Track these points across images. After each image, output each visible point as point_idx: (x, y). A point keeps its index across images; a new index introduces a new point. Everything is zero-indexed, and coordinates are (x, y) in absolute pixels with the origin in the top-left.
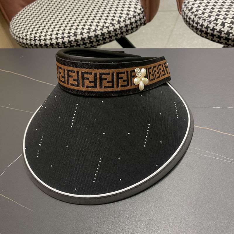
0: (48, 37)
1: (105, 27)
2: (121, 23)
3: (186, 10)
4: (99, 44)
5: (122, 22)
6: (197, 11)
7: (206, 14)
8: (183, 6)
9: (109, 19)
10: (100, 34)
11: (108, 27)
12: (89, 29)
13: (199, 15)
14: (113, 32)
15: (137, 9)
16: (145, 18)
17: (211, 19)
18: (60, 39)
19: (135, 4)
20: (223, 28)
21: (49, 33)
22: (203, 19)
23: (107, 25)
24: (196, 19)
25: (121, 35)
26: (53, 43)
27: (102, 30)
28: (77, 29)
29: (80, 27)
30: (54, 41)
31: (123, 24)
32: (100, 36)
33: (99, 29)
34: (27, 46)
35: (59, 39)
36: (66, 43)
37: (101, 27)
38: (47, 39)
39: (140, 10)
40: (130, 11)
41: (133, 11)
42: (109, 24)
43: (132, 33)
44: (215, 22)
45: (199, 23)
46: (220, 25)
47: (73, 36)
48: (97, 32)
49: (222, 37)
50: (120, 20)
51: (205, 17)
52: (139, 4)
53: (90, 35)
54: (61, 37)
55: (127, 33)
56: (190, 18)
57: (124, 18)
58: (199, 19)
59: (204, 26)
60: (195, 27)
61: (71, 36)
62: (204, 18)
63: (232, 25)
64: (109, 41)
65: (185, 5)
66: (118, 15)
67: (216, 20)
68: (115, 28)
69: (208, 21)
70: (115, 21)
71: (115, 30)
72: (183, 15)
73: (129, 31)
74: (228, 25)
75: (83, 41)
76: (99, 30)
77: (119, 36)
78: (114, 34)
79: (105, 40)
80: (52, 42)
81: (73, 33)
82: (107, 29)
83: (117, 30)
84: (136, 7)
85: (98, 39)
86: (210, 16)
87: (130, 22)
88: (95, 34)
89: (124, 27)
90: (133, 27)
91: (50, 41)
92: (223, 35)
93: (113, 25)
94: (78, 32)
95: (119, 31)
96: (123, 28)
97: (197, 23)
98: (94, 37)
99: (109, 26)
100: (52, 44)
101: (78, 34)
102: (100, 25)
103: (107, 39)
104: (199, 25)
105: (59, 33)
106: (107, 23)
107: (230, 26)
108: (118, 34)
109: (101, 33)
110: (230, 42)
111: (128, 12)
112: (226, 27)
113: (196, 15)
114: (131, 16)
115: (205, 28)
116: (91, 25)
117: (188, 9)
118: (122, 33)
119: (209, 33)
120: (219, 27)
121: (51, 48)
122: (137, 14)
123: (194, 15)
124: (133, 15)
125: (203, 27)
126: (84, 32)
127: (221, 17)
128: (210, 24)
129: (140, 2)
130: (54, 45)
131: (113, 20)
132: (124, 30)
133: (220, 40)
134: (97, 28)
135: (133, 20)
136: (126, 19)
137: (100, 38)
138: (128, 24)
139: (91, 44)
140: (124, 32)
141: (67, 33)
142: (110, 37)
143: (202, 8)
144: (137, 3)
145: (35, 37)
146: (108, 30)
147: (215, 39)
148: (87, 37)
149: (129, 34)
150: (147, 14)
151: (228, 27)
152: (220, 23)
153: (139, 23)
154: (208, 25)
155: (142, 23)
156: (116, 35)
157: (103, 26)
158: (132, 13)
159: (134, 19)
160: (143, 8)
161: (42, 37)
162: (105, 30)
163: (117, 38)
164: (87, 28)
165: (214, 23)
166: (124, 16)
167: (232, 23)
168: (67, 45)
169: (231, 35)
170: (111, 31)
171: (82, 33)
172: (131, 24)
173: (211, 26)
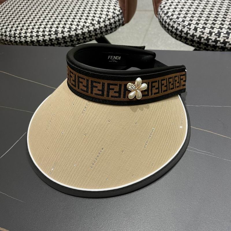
0: (29, 35)
1: (85, 27)
2: (101, 24)
3: (162, 14)
4: (80, 42)
5: (102, 23)
6: (172, 15)
7: (180, 18)
8: (159, 10)
9: (89, 19)
10: (81, 33)
11: (88, 27)
12: (70, 28)
13: (174, 19)
14: (93, 31)
15: (116, 10)
16: (123, 19)
17: (185, 24)
19: (114, 6)
20: (196, 32)
21: (29, 31)
22: (178, 24)
23: (87, 25)
24: (171, 23)
25: (101, 35)
27: (83, 30)
28: (57, 27)
29: (61, 26)
30: (34, 38)
31: (102, 25)
32: (81, 35)
33: (79, 28)
34: (6, 42)
35: (40, 37)
36: (47, 41)
37: (82, 26)
38: (27, 36)
39: (119, 11)
40: (110, 12)
41: (112, 12)
42: (89, 23)
43: (111, 33)
44: (188, 26)
45: (174, 27)
46: (193, 30)
47: (54, 35)
48: (78, 31)
49: (195, 41)
50: (100, 20)
51: (179, 21)
52: (117, 5)
53: (71, 34)
54: (41, 35)
55: (106, 33)
56: (166, 22)
57: (104, 19)
58: (174, 23)
60: (170, 30)
61: (52, 34)
62: (179, 22)
63: (204, 30)
64: (89, 40)
65: (161, 9)
66: (98, 15)
67: (190, 24)
68: (95, 28)
69: (182, 26)
70: (95, 21)
71: (95, 30)
72: (160, 18)
73: (109, 31)
75: (64, 39)
77: (99, 36)
78: (94, 34)
79: (86, 39)
80: (32, 40)
81: (54, 32)
82: (88, 29)
83: (97, 30)
84: (115, 8)
85: (79, 38)
86: (183, 21)
87: (109, 23)
88: (75, 33)
90: (112, 27)
91: (31, 38)
92: (195, 39)
93: (93, 25)
95: (99, 31)
96: (103, 28)
97: (173, 27)
98: (75, 36)
99: (90, 26)
100: (32, 42)
101: (59, 33)
102: (80, 25)
104: (174, 29)
105: (40, 31)
106: (87, 23)
107: (202, 31)
108: (98, 33)
110: (202, 46)
111: (107, 13)
112: (198, 32)
113: (171, 19)
114: (110, 16)
115: (179, 31)
116: (71, 24)
117: (164, 13)
118: (102, 33)
119: (183, 37)
121: (32, 45)
122: (116, 15)
123: (170, 19)
124: (112, 16)
125: (178, 31)
126: (65, 31)
127: (194, 22)
128: (184, 28)
129: (118, 3)
130: (35, 42)
131: (93, 20)
132: (104, 30)
133: (193, 43)
134: (77, 28)
135: (112, 21)
136: (106, 20)
138: (107, 25)
139: (71, 43)
140: (104, 32)
141: (48, 31)
142: (90, 36)
143: (176, 13)
144: (116, 4)
145: (15, 34)
146: (88, 30)
147: (188, 42)
148: (68, 36)
149: (108, 34)
150: (126, 15)
151: (200, 32)
152: (193, 28)
153: (118, 23)
154: (182, 29)
155: (121, 24)
156: (96, 35)
157: (84, 26)
158: (111, 14)
159: (113, 19)
160: (121, 9)
161: (22, 34)
162: (85, 30)
163: (97, 37)
164: (68, 27)
165: (187, 28)
166: (104, 16)
167: (204, 28)
168: (48, 43)
169: (203, 39)
170: (91, 31)
171: (63, 32)
172: (111, 24)
173: (185, 30)
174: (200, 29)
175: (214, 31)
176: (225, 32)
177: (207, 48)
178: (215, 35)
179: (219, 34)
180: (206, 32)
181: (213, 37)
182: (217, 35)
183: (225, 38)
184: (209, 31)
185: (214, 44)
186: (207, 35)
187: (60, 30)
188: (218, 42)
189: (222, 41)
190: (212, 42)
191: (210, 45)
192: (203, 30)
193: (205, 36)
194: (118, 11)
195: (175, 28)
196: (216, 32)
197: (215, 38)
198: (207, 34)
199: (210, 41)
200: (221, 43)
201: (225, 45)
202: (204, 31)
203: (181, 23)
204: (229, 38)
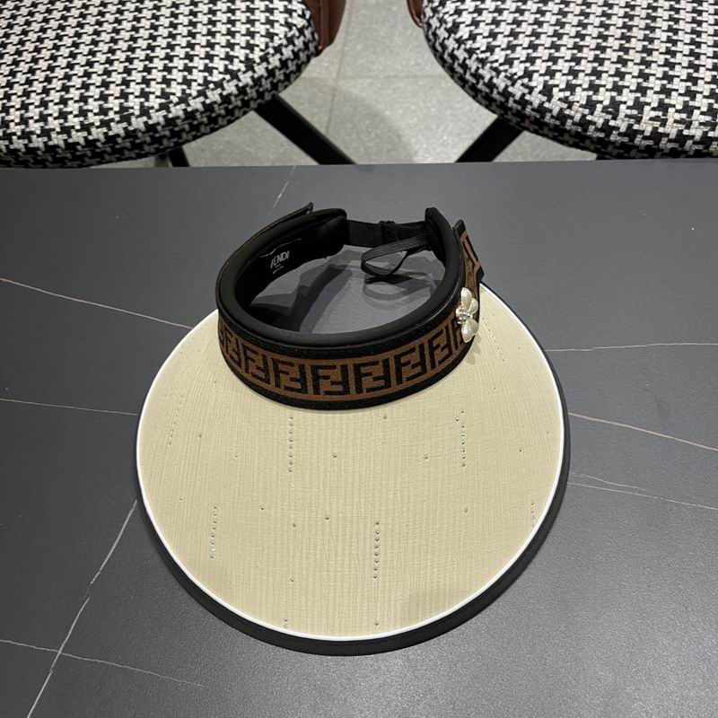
0: (35, 127)
1: (212, 86)
2: (256, 68)
3: (437, 28)
4: (199, 133)
5: (259, 64)
6: (473, 37)
7: (497, 50)
8: (429, 12)
9: (217, 56)
10: (200, 107)
11: (219, 85)
12: (165, 95)
13: (478, 51)
14: (236, 96)
15: (294, 14)
16: (316, 36)
17: (513, 70)
18: (77, 131)
20: (549, 101)
21: (34, 112)
22: (492, 68)
23: (216, 77)
24: (473, 64)
26: (57, 146)
27: (206, 97)
28: (124, 96)
29: (135, 88)
30: (56, 138)
31: (260, 70)
32: (202, 113)
33: (194, 94)
35: (73, 133)
36: (99, 144)
37: (199, 85)
38: (32, 133)
39: (303, 16)
40: (276, 25)
41: (282, 21)
42: (220, 72)
43: (286, 87)
44: (526, 80)
45: (482, 77)
46: (540, 92)
47: (118, 122)
48: (191, 102)
49: (547, 124)
50: (251, 56)
51: (497, 61)
53: (170, 116)
54: (78, 127)
56: (453, 56)
57: (262, 50)
58: (480, 66)
59: (497, 88)
60: (470, 84)
61: (112, 120)
62: (496, 65)
63: (571, 94)
64: (225, 122)
65: (435, 10)
66: (241, 40)
67: (528, 74)
68: (241, 85)
69: (506, 77)
70: (236, 60)
71: (242, 90)
72: (431, 37)
73: (280, 84)
74: (562, 95)
75: (151, 133)
76: (194, 98)
78: (239, 103)
79: (216, 123)
80: (51, 143)
81: (116, 113)
82: (219, 90)
83: (248, 90)
84: (290, 7)
85: (195, 123)
86: (509, 61)
87: (280, 60)
88: (185, 110)
89: (267, 78)
90: (288, 71)
91: (45, 139)
92: (548, 119)
93: (234, 75)
94: (132, 108)
95: (254, 90)
96: (263, 81)
97: (477, 76)
98: (183, 120)
99: (224, 79)
100: (51, 149)
101: (133, 114)
102: (195, 81)
103: (220, 120)
104: (481, 82)
105: (71, 113)
106: (215, 72)
107: (567, 98)
108: (251, 99)
109: (203, 103)
110: (566, 137)
111: (268, 26)
112: (555, 100)
113: (470, 52)
114: (280, 39)
115: (499, 93)
116: (166, 82)
117: (444, 25)
118: (261, 95)
119: (510, 109)
120: (537, 98)
122: (295, 32)
123: (466, 50)
124: (285, 36)
125: (495, 91)
126: (152, 108)
127: (541, 66)
128: (513, 85)
130: (59, 150)
132: (266, 85)
133: (542, 128)
134: (188, 91)
135: (287, 52)
136: (268, 53)
137: (201, 120)
138: (276, 67)
141: (96, 111)
142: (230, 112)
146: (221, 95)
148: (161, 120)
150: (324, 25)
151: (560, 99)
152: (540, 87)
153: (303, 56)
154: (507, 87)
155: (312, 53)
156: (246, 103)
157: (206, 83)
158: (280, 30)
159: (290, 48)
160: (308, 8)
162: (214, 95)
164: (158, 93)
165: (523, 85)
166: (260, 41)
167: (571, 88)
168: (103, 149)
169: (569, 122)
170: (230, 95)
171: (145, 111)
172: (284, 63)
173: (517, 90)
174: (561, 90)
175: (600, 98)
176: (630, 103)
177: (581, 144)
178: (602, 112)
179: (614, 108)
180: (578, 102)
181: (598, 118)
182: (608, 113)
183: (632, 121)
184: (586, 98)
185: (602, 135)
186: (581, 109)
187: (134, 103)
188: (614, 132)
189: (623, 129)
190: (597, 130)
191: (590, 138)
192: (568, 93)
193: (577, 113)
194: (299, 16)
195: (486, 80)
196: (607, 103)
197: (605, 120)
198: (581, 106)
199: (592, 128)
200: (620, 134)
201: (632, 140)
202: (571, 98)
203: (502, 68)
204: (643, 120)
